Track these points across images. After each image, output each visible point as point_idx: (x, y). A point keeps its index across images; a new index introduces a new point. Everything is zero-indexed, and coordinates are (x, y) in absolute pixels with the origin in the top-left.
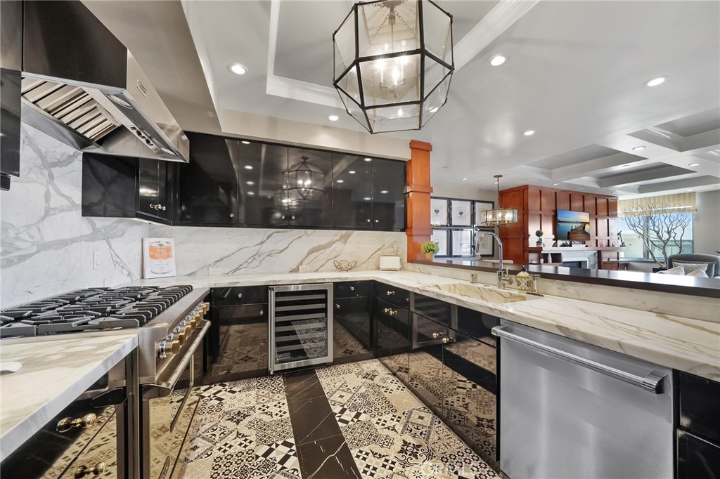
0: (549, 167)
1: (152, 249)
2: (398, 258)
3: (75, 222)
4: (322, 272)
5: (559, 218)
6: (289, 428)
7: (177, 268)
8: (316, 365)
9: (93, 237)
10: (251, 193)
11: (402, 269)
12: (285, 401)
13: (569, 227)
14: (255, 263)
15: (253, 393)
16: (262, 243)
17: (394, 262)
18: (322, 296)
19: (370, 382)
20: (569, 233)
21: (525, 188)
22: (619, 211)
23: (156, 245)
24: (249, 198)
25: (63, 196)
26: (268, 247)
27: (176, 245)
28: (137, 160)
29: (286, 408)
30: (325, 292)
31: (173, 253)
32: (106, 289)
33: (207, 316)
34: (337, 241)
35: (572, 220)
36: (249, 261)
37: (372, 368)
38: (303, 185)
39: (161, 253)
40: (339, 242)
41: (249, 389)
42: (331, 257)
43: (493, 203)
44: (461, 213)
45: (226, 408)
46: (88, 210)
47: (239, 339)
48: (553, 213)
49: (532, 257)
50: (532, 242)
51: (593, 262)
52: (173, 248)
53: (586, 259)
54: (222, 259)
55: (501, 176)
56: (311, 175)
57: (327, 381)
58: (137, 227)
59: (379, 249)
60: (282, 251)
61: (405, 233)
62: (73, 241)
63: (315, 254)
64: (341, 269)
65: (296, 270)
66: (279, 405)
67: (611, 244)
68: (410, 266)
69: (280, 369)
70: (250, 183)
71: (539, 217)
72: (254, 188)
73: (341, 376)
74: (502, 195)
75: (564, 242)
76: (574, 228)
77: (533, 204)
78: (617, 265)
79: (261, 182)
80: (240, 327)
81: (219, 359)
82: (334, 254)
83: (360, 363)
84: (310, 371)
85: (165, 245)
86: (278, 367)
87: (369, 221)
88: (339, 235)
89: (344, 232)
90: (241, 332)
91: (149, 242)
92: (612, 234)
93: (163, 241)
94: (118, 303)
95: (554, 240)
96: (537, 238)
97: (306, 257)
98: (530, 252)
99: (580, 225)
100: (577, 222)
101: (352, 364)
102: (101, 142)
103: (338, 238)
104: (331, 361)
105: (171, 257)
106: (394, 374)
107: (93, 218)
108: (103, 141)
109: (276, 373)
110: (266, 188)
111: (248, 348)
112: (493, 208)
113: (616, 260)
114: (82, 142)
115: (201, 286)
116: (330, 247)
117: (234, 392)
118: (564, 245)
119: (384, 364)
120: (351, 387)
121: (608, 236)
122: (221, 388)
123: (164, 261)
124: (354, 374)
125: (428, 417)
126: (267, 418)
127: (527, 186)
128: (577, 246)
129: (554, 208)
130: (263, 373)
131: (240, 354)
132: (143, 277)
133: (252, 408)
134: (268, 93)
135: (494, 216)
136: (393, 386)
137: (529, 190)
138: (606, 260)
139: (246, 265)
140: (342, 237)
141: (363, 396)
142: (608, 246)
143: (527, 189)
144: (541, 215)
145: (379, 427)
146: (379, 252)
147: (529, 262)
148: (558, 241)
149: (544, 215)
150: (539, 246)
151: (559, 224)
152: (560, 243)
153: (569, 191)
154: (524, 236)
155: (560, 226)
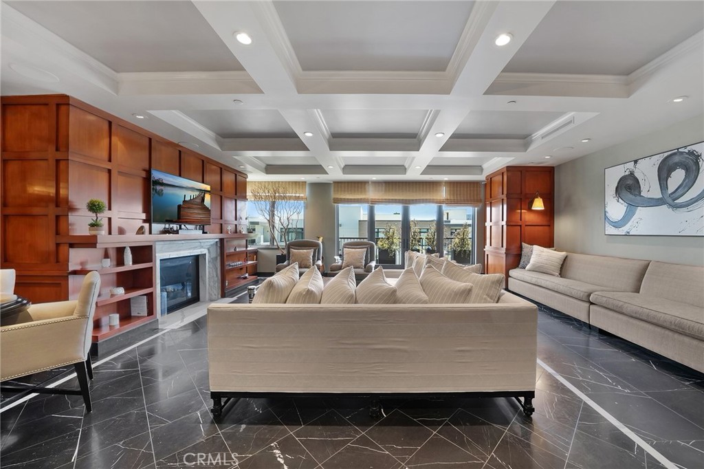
20: (179, 206)
21: (63, 101)
22: (249, 194)
48: (144, 174)
49: (76, 257)
51: (214, 255)
53: (205, 251)
67: (238, 230)
71: (105, 176)
75: (167, 226)
76: (188, 198)
78: (245, 255)
92: (241, 218)
95: (145, 221)
96: (90, 217)
98: (72, 246)
99: (197, 193)
100: (193, 189)
113: (245, 249)
118: (165, 232)
121: (236, 220)
127: (67, 98)
128: (190, 231)
129: (147, 167)
138: (232, 250)
142: (236, 232)
143: (67, 105)
144: (109, 171)
147: (71, 268)
148: (153, 225)
149: (120, 173)
150: (93, 233)
151: (159, 188)
152: (157, 227)
153: (177, 145)
154: (59, 211)
155: (160, 193)
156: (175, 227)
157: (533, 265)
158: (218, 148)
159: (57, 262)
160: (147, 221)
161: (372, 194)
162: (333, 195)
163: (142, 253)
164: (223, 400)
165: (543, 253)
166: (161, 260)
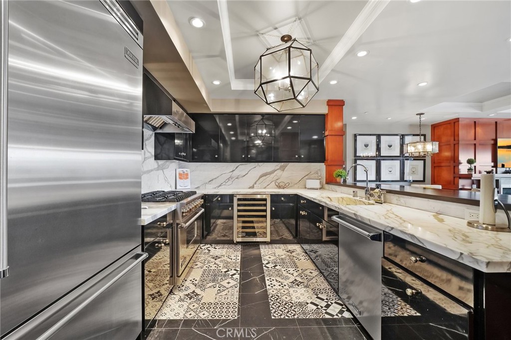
0: (480, 101)
1: (180, 174)
2: (318, 181)
3: (152, 163)
4: (268, 188)
6: (239, 265)
7: (191, 184)
8: (261, 242)
9: (158, 169)
10: (233, 138)
11: (322, 188)
12: (240, 255)
14: (230, 182)
15: (225, 250)
16: (233, 171)
17: (316, 183)
18: (264, 202)
19: (290, 254)
21: (456, 121)
23: (182, 172)
24: (233, 142)
25: (149, 152)
26: (236, 173)
27: (190, 172)
28: (174, 133)
29: (239, 258)
30: (265, 200)
31: (189, 176)
32: (163, 191)
33: (202, 206)
34: (278, 169)
36: (226, 181)
37: (294, 248)
38: (262, 133)
39: (183, 176)
40: (279, 170)
41: (223, 248)
42: (274, 179)
43: (424, 136)
44: (390, 146)
45: (211, 254)
46: (157, 157)
47: (222, 227)
48: (492, 142)
49: (462, 183)
50: (463, 169)
52: (189, 174)
54: (212, 180)
55: (423, 114)
56: (266, 126)
57: (264, 251)
58: (173, 164)
59: (307, 175)
60: (244, 176)
61: (324, 164)
62: (152, 170)
63: (264, 178)
64: (279, 187)
65: (252, 187)
66: (236, 256)
68: (326, 186)
69: (241, 241)
70: (232, 133)
71: (473, 147)
72: (235, 135)
73: (273, 250)
74: (434, 127)
77: (464, 134)
79: (239, 131)
80: (224, 221)
81: (211, 234)
82: (276, 178)
83: (288, 245)
84: (257, 245)
85: (186, 172)
86: (240, 240)
87: (297, 156)
88: (279, 166)
89: (283, 164)
90: (224, 223)
91: (179, 171)
93: (185, 170)
94: (169, 195)
95: (493, 167)
96: (468, 166)
97: (258, 179)
101: (282, 245)
102: (161, 128)
103: (278, 167)
104: (269, 241)
105: (188, 178)
106: (306, 253)
107: (158, 161)
108: (161, 127)
109: (238, 243)
110: (243, 134)
111: (226, 231)
112: (425, 139)
114: (154, 128)
115: (200, 192)
116: (273, 173)
117: (216, 248)
118: (506, 172)
119: (302, 247)
120: (277, 255)
122: (210, 246)
123: (185, 181)
124: (281, 249)
125: (315, 273)
126: (229, 260)
127: (459, 118)
129: (494, 137)
130: (231, 242)
131: (221, 233)
132: (176, 188)
133: (224, 256)
134: (232, 89)
136: (303, 258)
137: (460, 122)
139: (224, 183)
140: (281, 167)
141: (282, 259)
143: (459, 121)
145: (284, 272)
146: (306, 177)
147: (460, 187)
148: (499, 168)
149: (480, 144)
150: (469, 173)
152: (502, 170)
154: (455, 164)
159: (454, 184)
166: (503, 189)
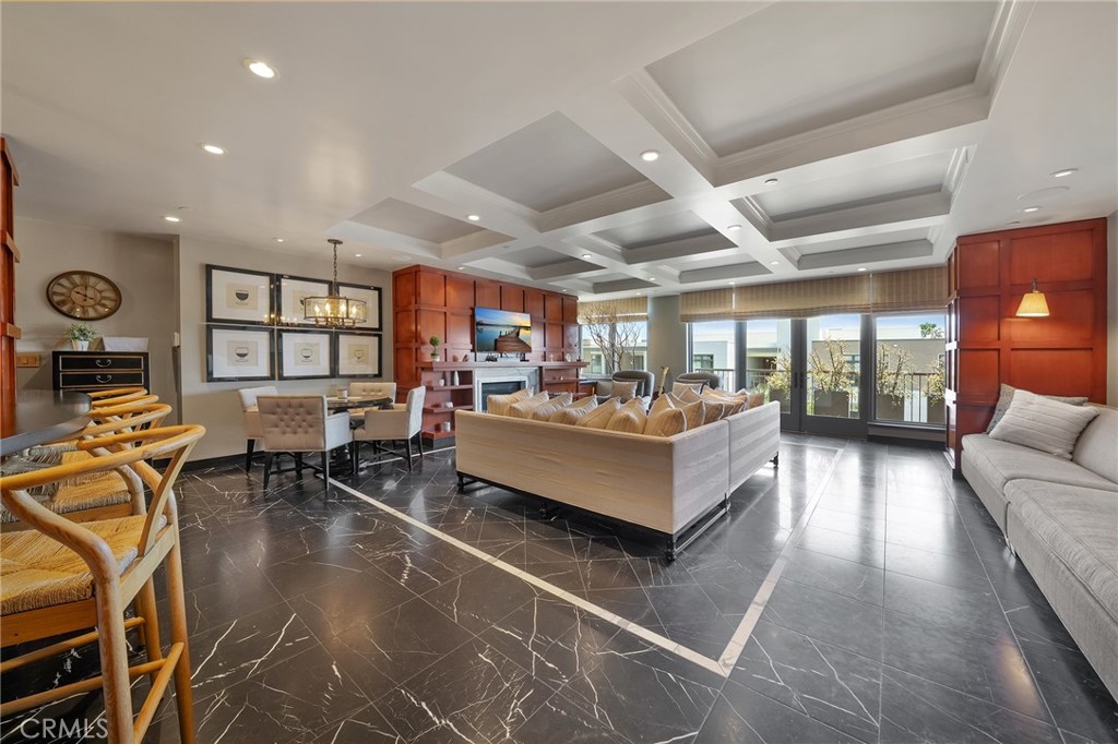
0: (434, 240)
5: (478, 319)
13: (496, 332)
20: (496, 340)
21: (416, 269)
22: (581, 317)
35: (501, 323)
43: (379, 290)
49: (425, 377)
51: (533, 383)
53: (525, 378)
55: (340, 243)
67: (565, 358)
71: (443, 317)
74: (396, 278)
75: (489, 355)
76: (503, 334)
77: (430, 295)
78: (575, 385)
95: (471, 350)
98: (423, 369)
99: (513, 329)
100: (508, 326)
113: (575, 379)
118: (488, 359)
121: (563, 347)
127: (419, 266)
128: (512, 358)
129: (473, 306)
135: (335, 308)
137: (422, 273)
142: (564, 361)
143: (419, 271)
144: (445, 313)
148: (478, 354)
149: (452, 314)
151: (480, 327)
152: (482, 356)
153: (498, 282)
154: (417, 345)
155: (481, 331)
156: (494, 354)
157: (1002, 428)
158: (530, 279)
159: (416, 379)
160: (473, 351)
161: (734, 305)
162: (683, 311)
163: (466, 377)
164: (465, 480)
165: (1031, 407)
166: (483, 384)
